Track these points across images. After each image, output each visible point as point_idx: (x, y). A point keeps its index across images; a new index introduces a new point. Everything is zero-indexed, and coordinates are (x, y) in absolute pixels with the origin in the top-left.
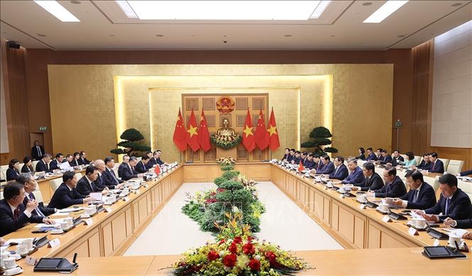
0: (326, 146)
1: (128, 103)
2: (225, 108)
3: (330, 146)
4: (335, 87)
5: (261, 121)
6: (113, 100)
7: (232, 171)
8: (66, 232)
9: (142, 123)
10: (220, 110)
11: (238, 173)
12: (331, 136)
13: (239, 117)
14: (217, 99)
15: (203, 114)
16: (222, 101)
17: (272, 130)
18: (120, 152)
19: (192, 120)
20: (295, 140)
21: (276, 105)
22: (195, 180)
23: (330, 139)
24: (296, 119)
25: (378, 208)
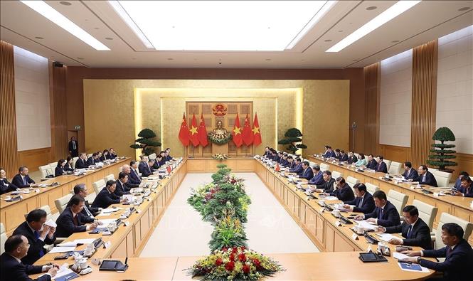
0: (298, 143)
1: (144, 109)
2: (220, 112)
3: (301, 143)
4: (304, 98)
5: (247, 123)
6: (133, 106)
7: (225, 168)
8: (112, 233)
9: (155, 124)
10: (215, 114)
11: (230, 170)
12: (301, 135)
13: (230, 120)
14: (213, 106)
15: (202, 117)
16: (217, 107)
17: (256, 130)
18: (138, 147)
19: (194, 122)
20: (274, 137)
21: (259, 110)
22: (197, 172)
23: (301, 138)
24: (275, 121)
25: (332, 212)
